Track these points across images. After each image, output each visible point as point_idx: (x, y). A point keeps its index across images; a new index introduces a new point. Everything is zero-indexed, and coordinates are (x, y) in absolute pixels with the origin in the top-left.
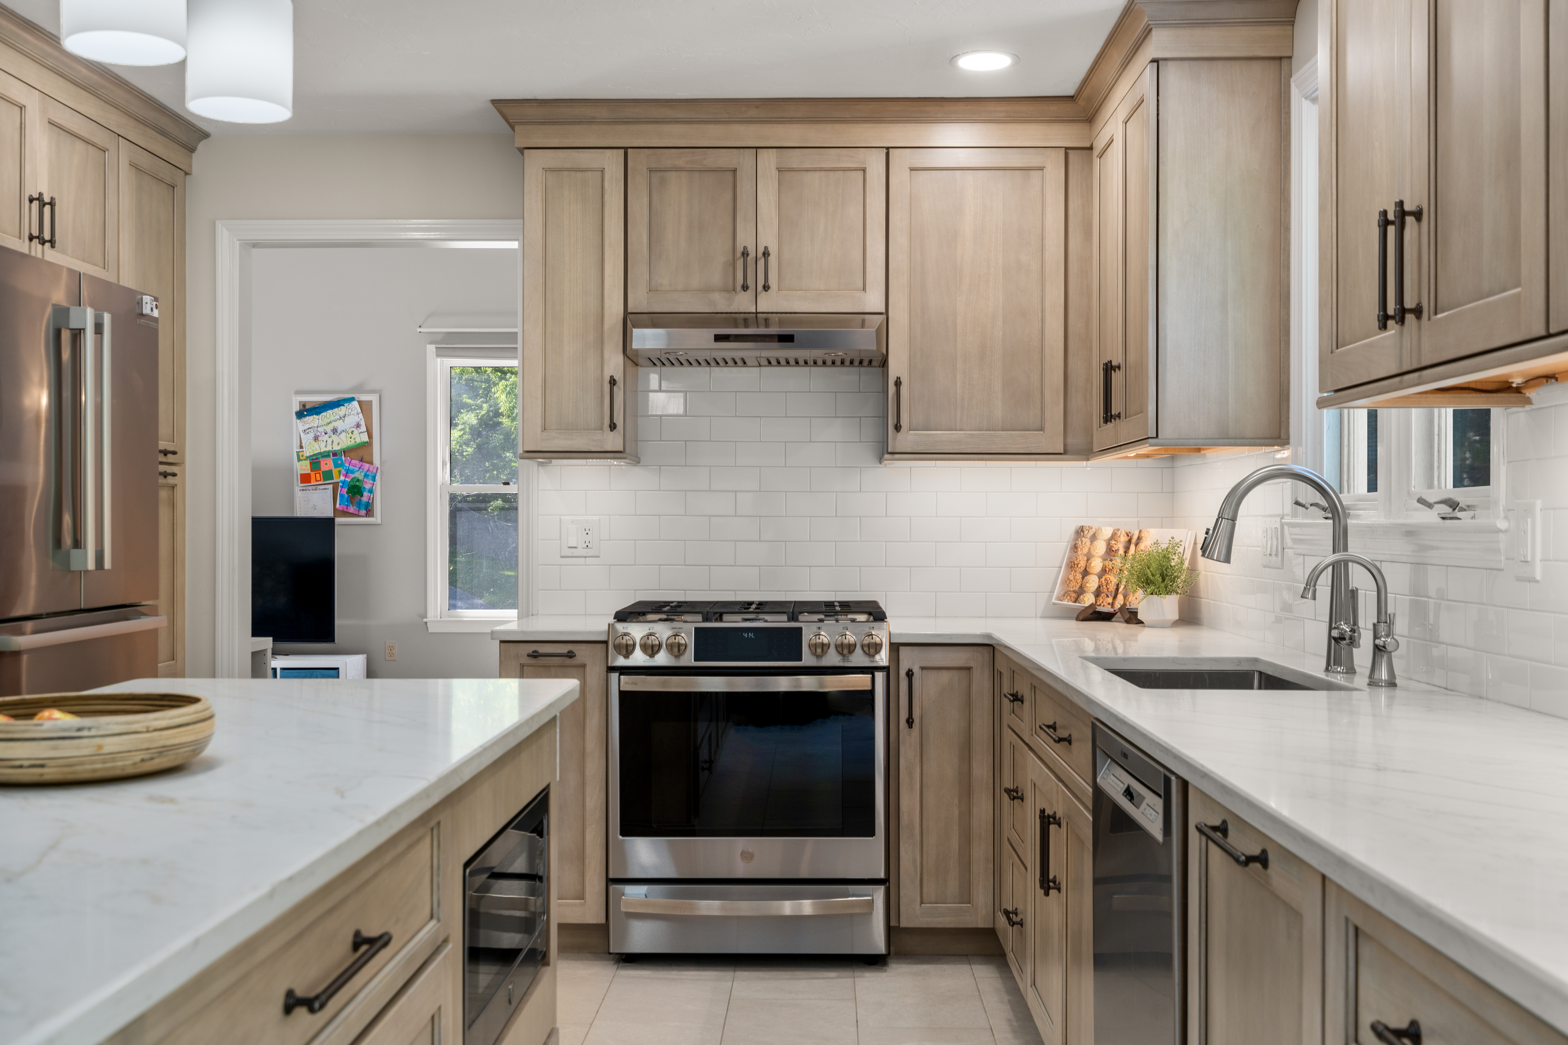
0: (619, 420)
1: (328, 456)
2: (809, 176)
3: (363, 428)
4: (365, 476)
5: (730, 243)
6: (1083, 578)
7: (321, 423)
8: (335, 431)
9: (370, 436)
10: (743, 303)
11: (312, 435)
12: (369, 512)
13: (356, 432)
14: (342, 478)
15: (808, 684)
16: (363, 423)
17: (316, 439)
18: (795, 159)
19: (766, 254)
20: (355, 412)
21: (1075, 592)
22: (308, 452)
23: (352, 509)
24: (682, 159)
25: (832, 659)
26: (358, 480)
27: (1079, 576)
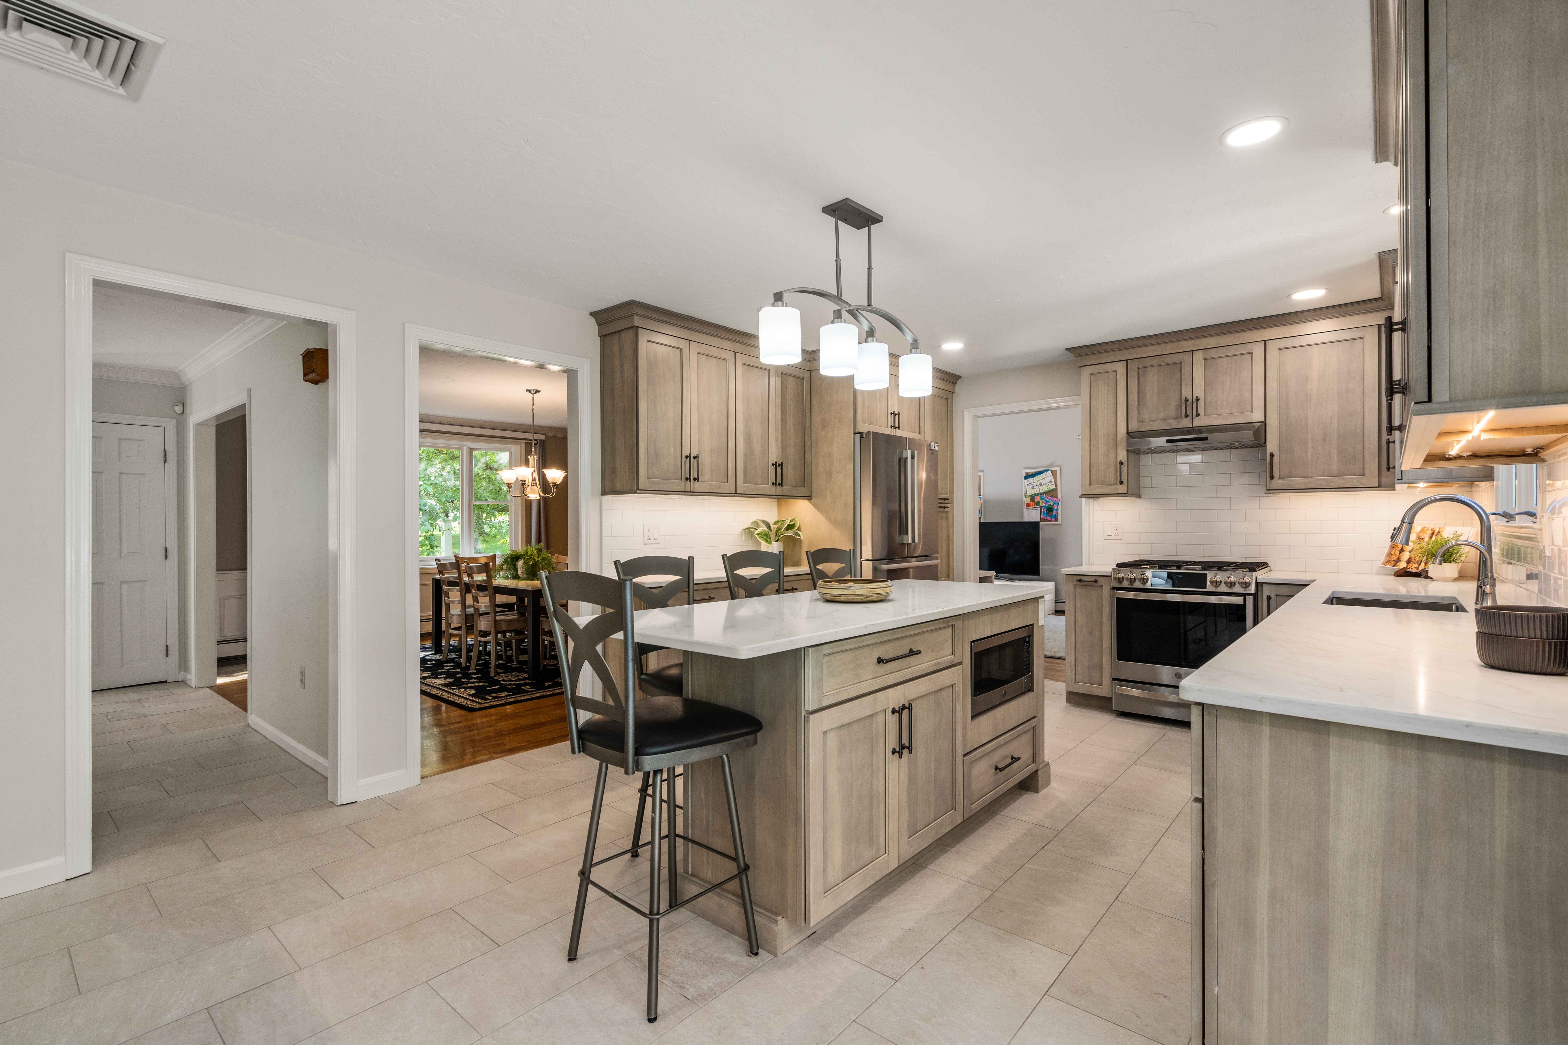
0: (1124, 479)
1: (1038, 495)
2: (1220, 361)
3: (1053, 483)
4: (1054, 503)
5: (1179, 396)
6: (1400, 553)
7: (1036, 481)
8: (1040, 484)
9: (1056, 486)
10: (1186, 423)
11: (1031, 486)
12: (1055, 519)
13: (1050, 484)
14: (1044, 505)
15: (1213, 599)
16: (1053, 480)
17: (1033, 488)
18: (1212, 354)
19: (1198, 399)
20: (1050, 476)
21: (1394, 561)
22: (1029, 494)
23: (1048, 518)
24: (1154, 362)
25: (1223, 588)
26: (1051, 505)
27: (1398, 552)
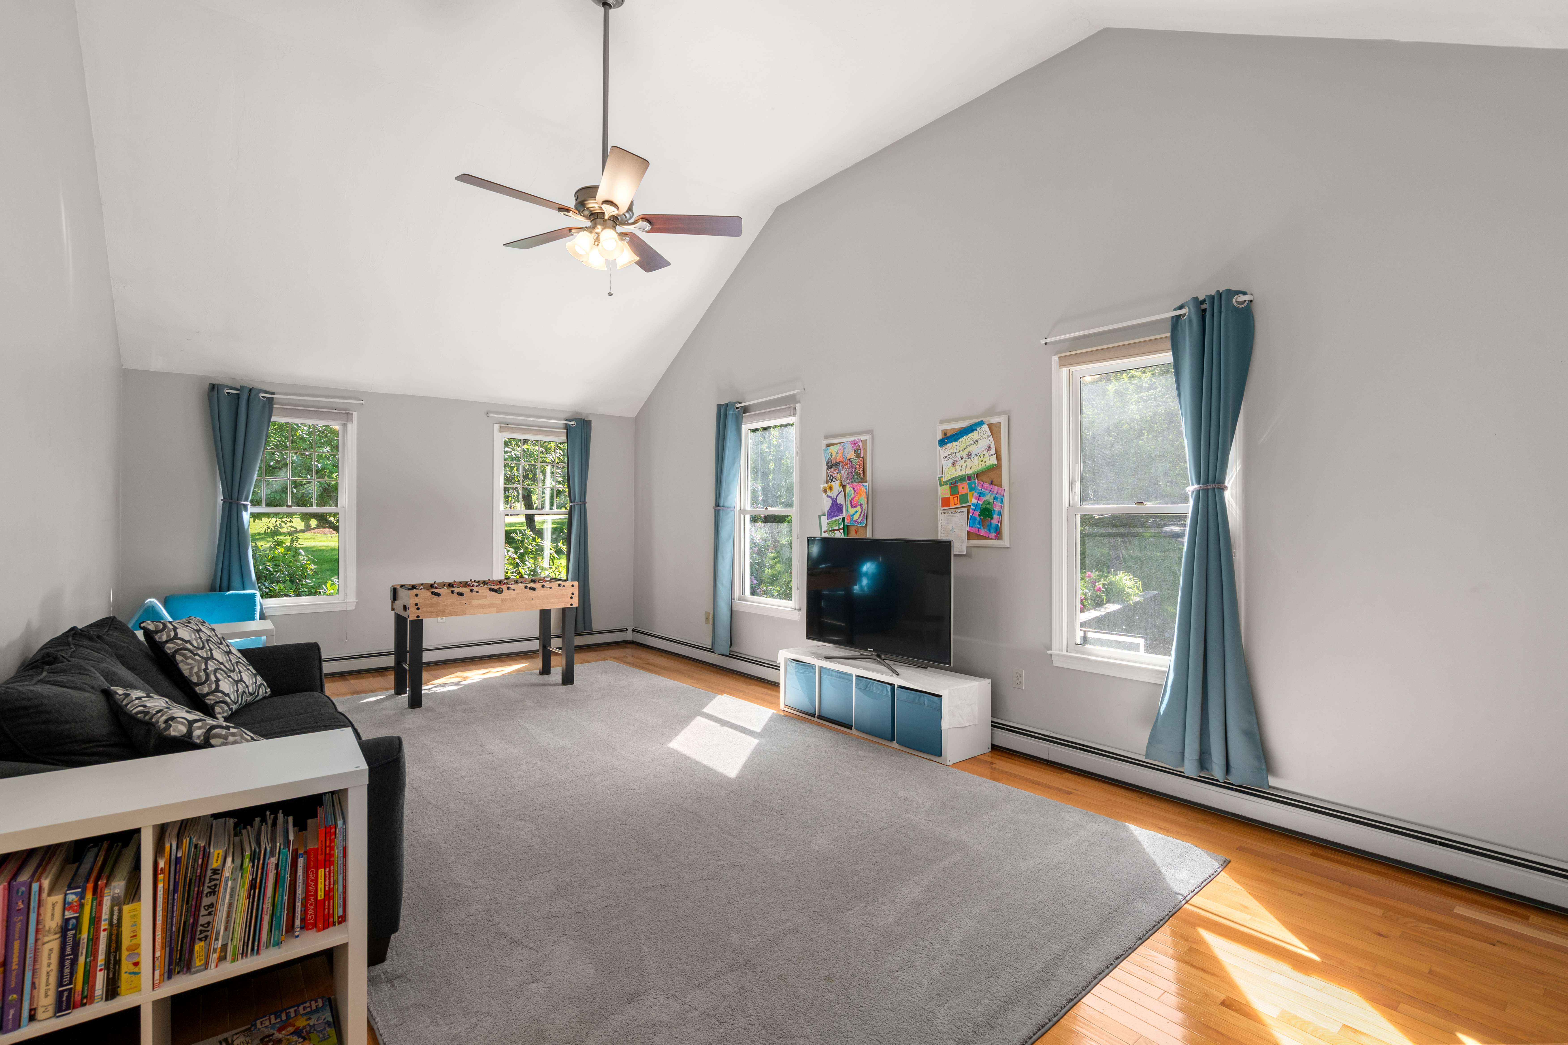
1: (964, 480)
3: (993, 451)
4: (995, 498)
7: (959, 448)
8: (970, 455)
9: (999, 458)
11: (951, 461)
12: (998, 535)
13: (987, 455)
14: (974, 501)
16: (993, 446)
17: (954, 464)
20: (986, 436)
22: (948, 477)
23: (983, 532)
26: (989, 503)
